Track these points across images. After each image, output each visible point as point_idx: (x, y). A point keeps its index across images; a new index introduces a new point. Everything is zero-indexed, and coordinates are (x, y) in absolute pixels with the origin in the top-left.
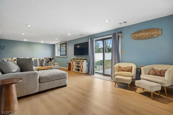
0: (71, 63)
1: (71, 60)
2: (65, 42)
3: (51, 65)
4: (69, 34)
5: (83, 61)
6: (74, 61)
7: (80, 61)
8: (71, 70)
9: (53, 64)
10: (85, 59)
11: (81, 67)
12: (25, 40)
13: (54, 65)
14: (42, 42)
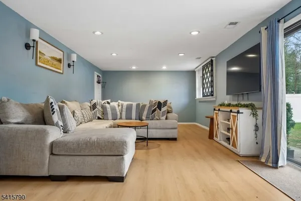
0: (215, 117)
1: (215, 110)
2: (210, 60)
3: (160, 119)
4: (195, 33)
5: (238, 112)
6: (219, 110)
7: (231, 111)
8: (215, 138)
9: (164, 118)
10: (246, 106)
11: (234, 133)
12: (134, 68)
13: (166, 119)
14: (164, 68)
